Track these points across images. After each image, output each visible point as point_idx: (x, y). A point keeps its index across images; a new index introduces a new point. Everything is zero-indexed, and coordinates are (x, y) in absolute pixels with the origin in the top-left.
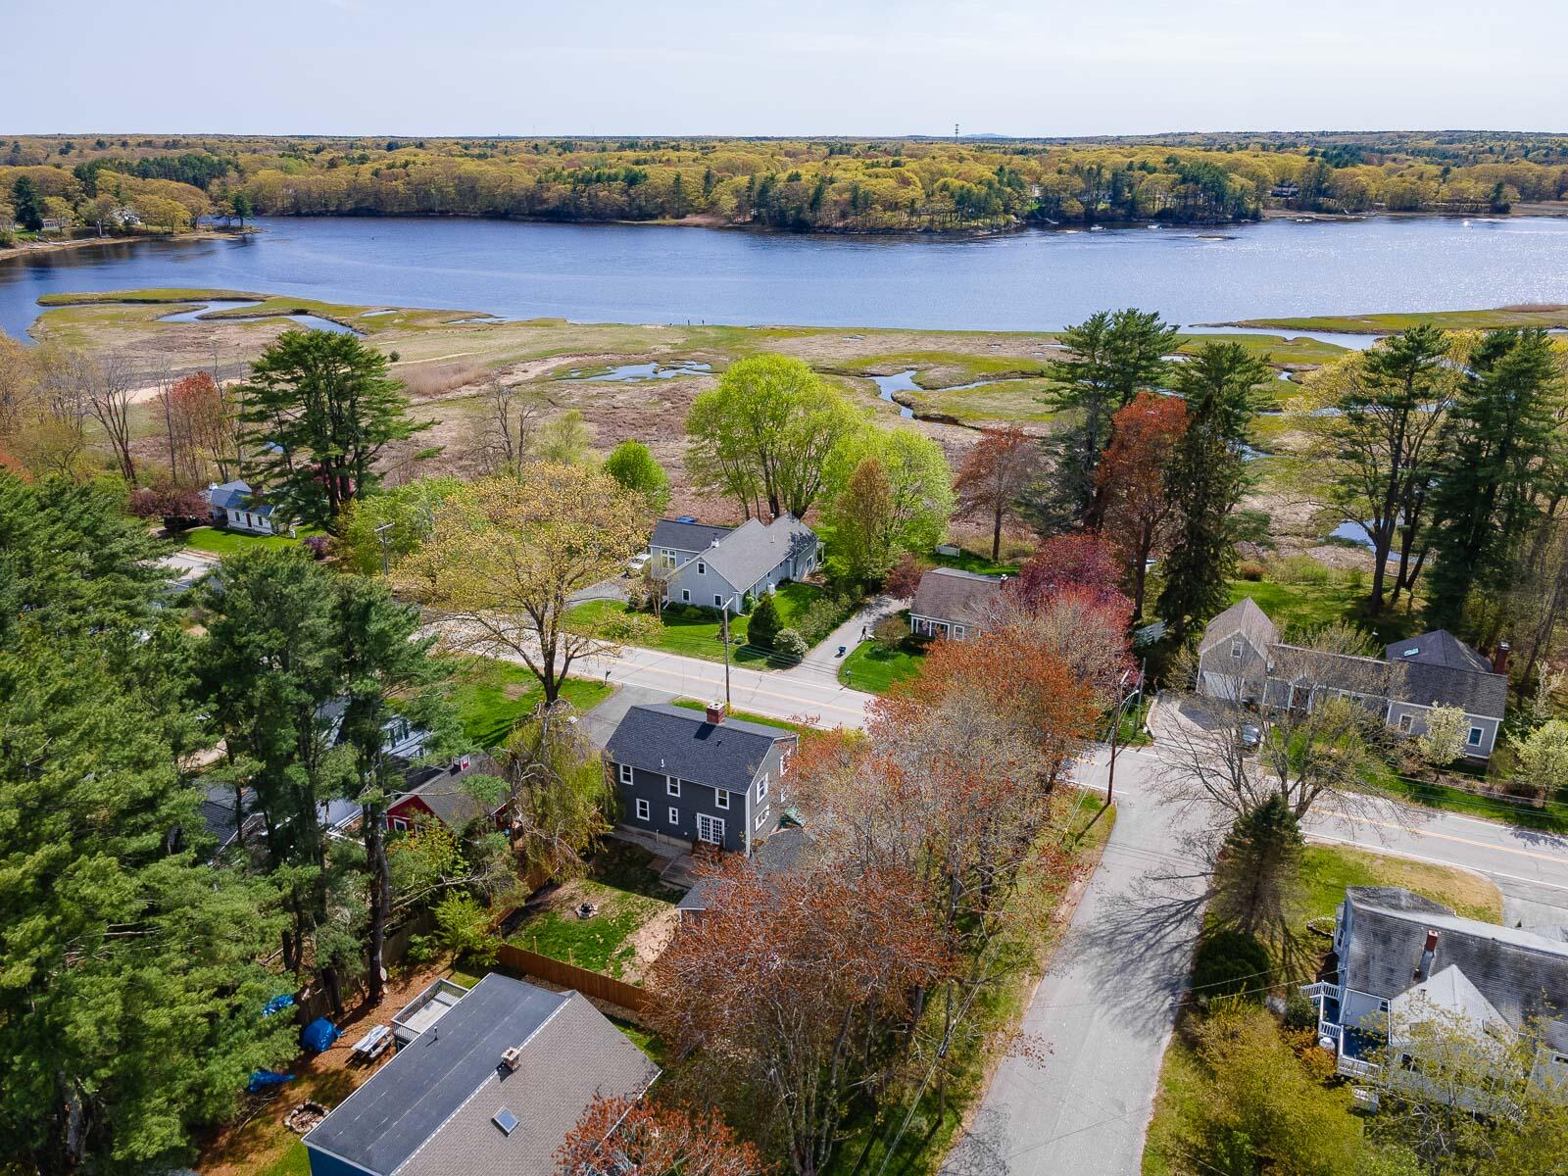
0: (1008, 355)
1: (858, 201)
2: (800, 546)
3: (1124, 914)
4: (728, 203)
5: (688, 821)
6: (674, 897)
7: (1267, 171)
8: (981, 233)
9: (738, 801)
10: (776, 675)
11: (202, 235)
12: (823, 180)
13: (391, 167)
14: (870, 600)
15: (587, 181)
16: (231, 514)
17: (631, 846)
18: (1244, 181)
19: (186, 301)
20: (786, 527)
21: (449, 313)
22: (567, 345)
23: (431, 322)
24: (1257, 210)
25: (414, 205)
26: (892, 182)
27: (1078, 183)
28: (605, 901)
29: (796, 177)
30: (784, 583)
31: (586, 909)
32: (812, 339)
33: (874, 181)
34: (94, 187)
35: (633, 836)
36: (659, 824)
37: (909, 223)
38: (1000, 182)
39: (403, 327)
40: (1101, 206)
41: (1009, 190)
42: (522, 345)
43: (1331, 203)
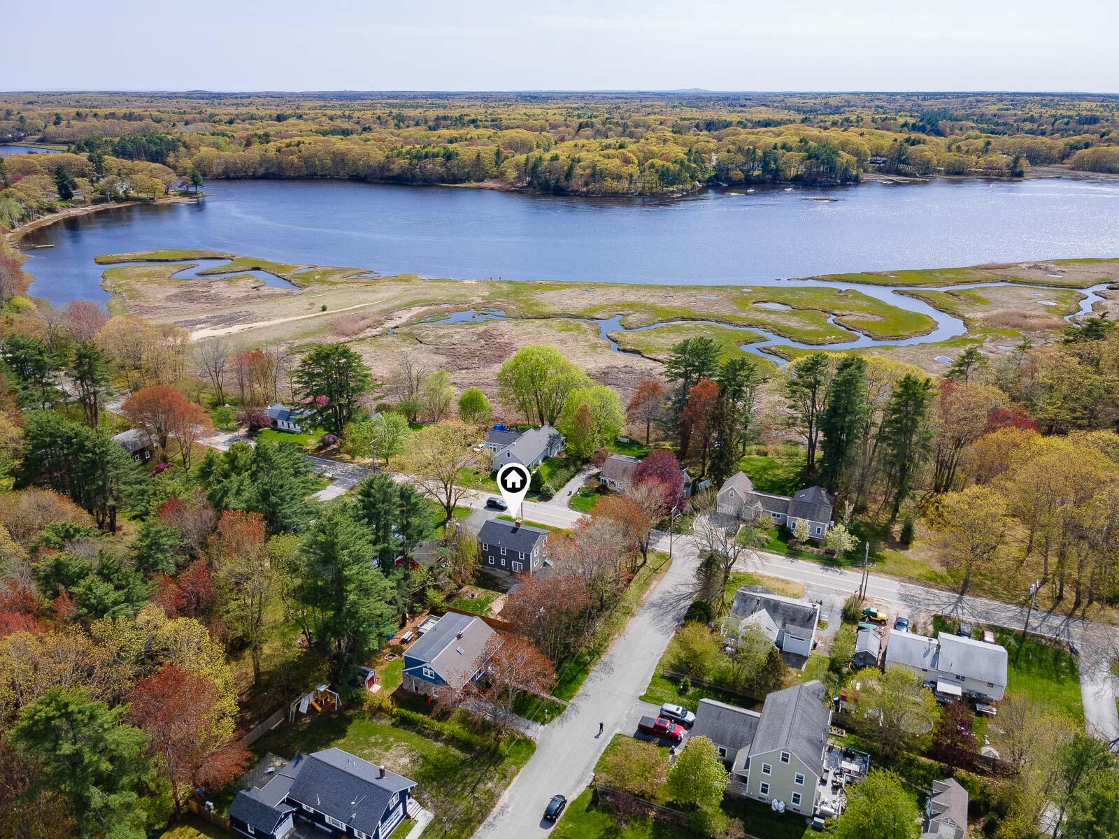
0: (675, 305)
1: (596, 175)
2: (553, 441)
3: (667, 596)
4: (512, 174)
5: (508, 564)
6: (504, 591)
7: (866, 148)
8: (675, 196)
9: (528, 556)
10: (542, 504)
11: (172, 200)
12: (573, 160)
13: (288, 145)
14: (585, 467)
15: (419, 157)
16: (279, 422)
17: (487, 574)
18: (849, 156)
19: (185, 260)
20: (547, 431)
21: (347, 270)
22: (423, 297)
23: (337, 278)
24: (857, 176)
25: (305, 172)
26: (618, 162)
27: (740, 158)
28: (480, 593)
29: (555, 158)
30: (546, 459)
31: (473, 596)
32: (563, 291)
33: (606, 161)
34: (101, 168)
35: (487, 570)
36: (498, 565)
37: (629, 188)
38: (689, 160)
39: (322, 282)
40: (756, 173)
41: (694, 165)
42: (395, 298)
43: (907, 168)
